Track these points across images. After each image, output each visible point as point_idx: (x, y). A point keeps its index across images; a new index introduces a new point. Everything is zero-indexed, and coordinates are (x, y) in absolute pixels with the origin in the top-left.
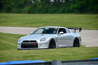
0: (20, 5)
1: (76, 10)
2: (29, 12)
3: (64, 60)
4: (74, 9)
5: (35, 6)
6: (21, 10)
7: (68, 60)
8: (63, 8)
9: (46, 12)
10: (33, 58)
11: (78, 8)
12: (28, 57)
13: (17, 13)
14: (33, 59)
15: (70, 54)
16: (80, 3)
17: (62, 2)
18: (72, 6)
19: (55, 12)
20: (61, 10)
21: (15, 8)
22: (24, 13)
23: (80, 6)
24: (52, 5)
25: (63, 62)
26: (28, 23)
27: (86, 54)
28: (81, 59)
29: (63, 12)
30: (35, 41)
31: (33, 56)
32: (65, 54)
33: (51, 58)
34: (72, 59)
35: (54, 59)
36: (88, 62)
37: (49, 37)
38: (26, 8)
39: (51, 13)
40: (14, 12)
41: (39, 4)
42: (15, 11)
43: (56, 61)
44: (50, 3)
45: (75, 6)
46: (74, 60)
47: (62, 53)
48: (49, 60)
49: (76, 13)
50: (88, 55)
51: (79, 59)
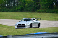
1: (19, 10)
3: (13, 35)
7: (15, 35)
8: (12, 9)
11: (19, 9)
15: (16, 32)
16: (20, 7)
17: (11, 6)
19: (8, 11)
20: (11, 10)
24: (7, 8)
25: (13, 36)
27: (24, 32)
28: (22, 35)
29: (12, 11)
30: (24, 24)
32: (13, 32)
33: (6, 34)
34: (17, 35)
35: (8, 35)
36: (25, 36)
37: (30, 23)
39: (6, 12)
43: (9, 35)
45: (18, 8)
46: (18, 35)
47: (12, 32)
48: (5, 35)
49: (19, 12)
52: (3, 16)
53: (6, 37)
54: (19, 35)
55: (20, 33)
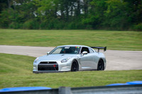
0: (19, 19)
1: (88, 26)
2: (31, 28)
3: (74, 86)
4: (86, 24)
5: (39, 20)
6: (21, 24)
7: (78, 86)
8: (72, 23)
9: (52, 28)
10: (35, 83)
11: (90, 23)
12: (29, 82)
13: (15, 29)
14: (35, 85)
15: (82, 80)
16: (93, 17)
17: (71, 16)
18: (83, 21)
19: (62, 28)
20: (70, 25)
21: (13, 23)
22: (25, 29)
23: (93, 21)
24: (59, 20)
25: (72, 89)
26: (29, 41)
27: (100, 79)
29: (73, 28)
30: (55, 62)
31: (36, 82)
33: (57, 84)
34: (84, 86)
38: (27, 23)
39: (58, 29)
40: (12, 28)
41: (43, 18)
42: (14, 26)
43: (64, 87)
44: (56, 17)
45: (87, 20)
49: (89, 29)
50: (103, 81)
51: (92, 86)
52: (49, 40)
53: (57, 90)
54: (89, 86)
55: (90, 81)
